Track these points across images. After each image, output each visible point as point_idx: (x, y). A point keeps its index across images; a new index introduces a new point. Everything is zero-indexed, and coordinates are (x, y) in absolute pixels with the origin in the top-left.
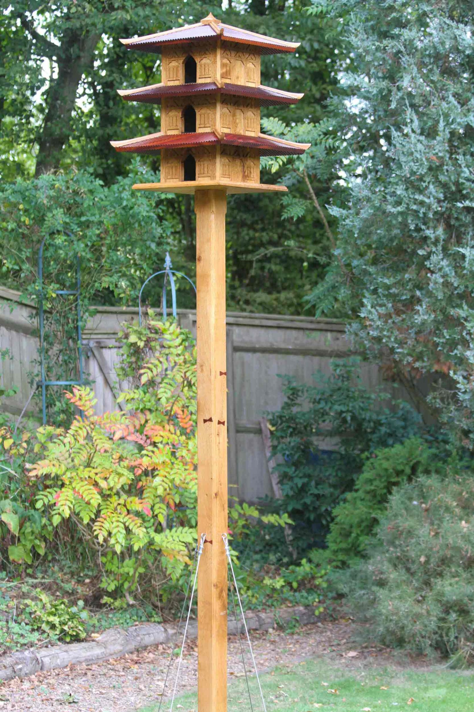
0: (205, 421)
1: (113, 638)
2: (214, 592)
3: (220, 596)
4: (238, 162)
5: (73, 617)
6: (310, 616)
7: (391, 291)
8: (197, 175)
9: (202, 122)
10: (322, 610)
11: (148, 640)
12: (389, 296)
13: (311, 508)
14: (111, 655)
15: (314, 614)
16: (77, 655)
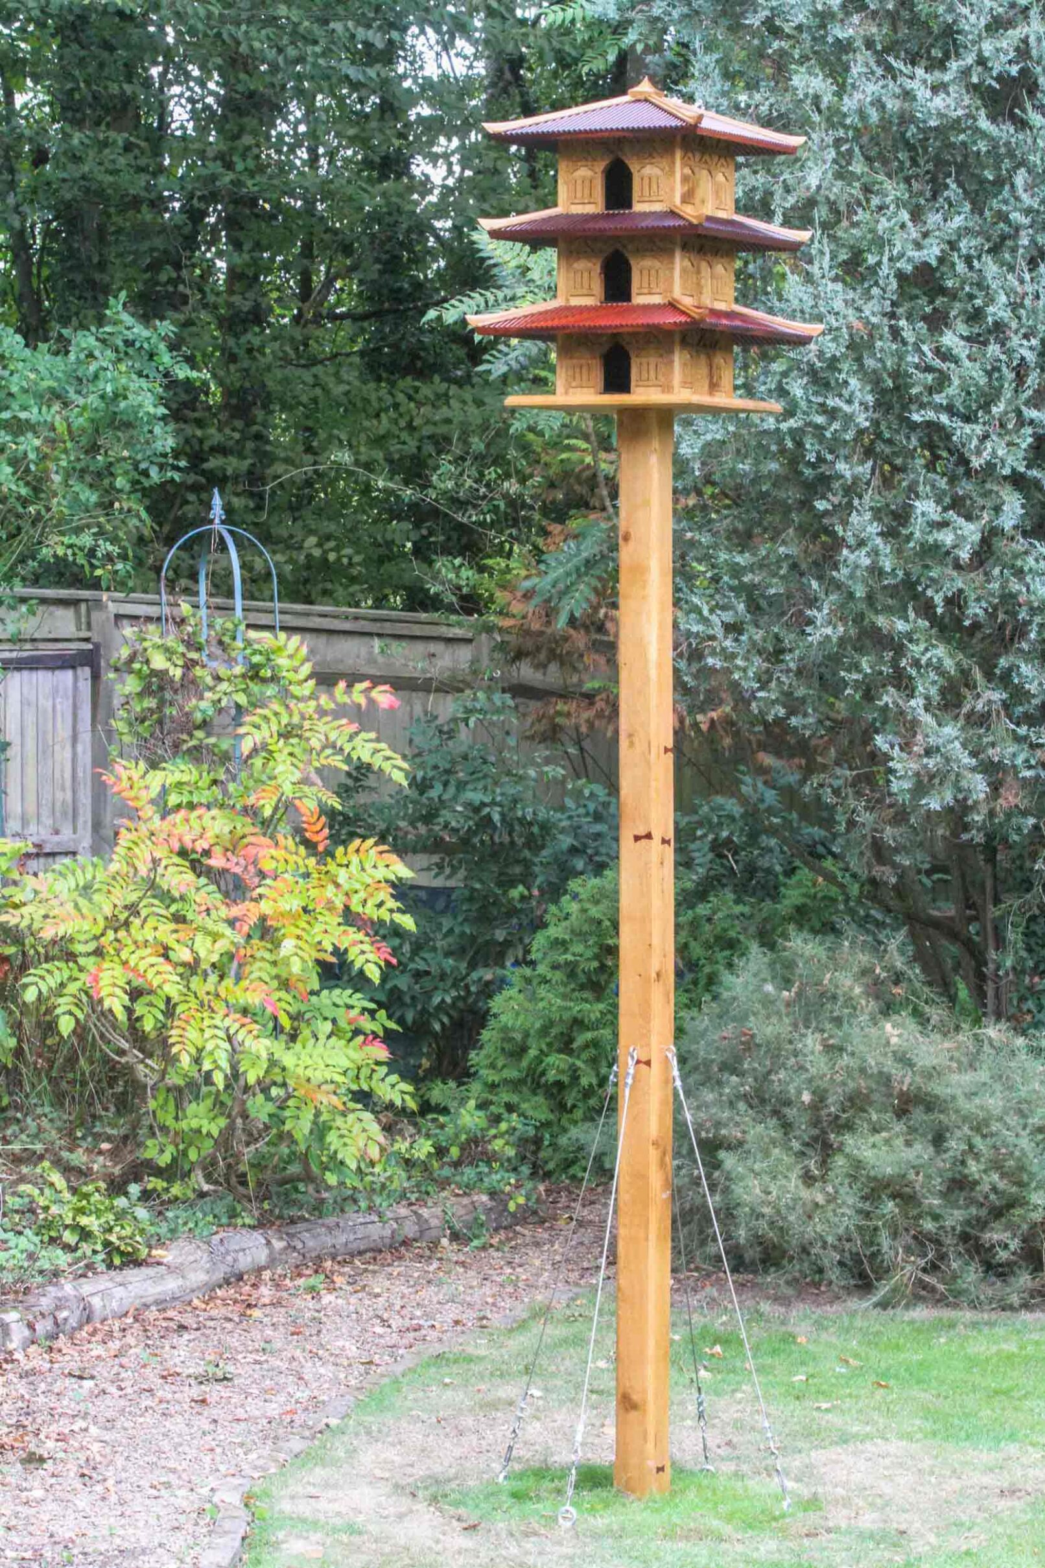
0: (637, 838)
1: (192, 1258)
2: (653, 1155)
3: (662, 1164)
4: (703, 359)
5: (120, 1215)
6: (500, 1214)
7: (745, 579)
8: (633, 384)
9: (645, 285)
10: (521, 1200)
11: (245, 1262)
12: (739, 589)
13: (408, 1000)
14: (193, 1291)
15: (506, 1209)
16: (142, 1293)
